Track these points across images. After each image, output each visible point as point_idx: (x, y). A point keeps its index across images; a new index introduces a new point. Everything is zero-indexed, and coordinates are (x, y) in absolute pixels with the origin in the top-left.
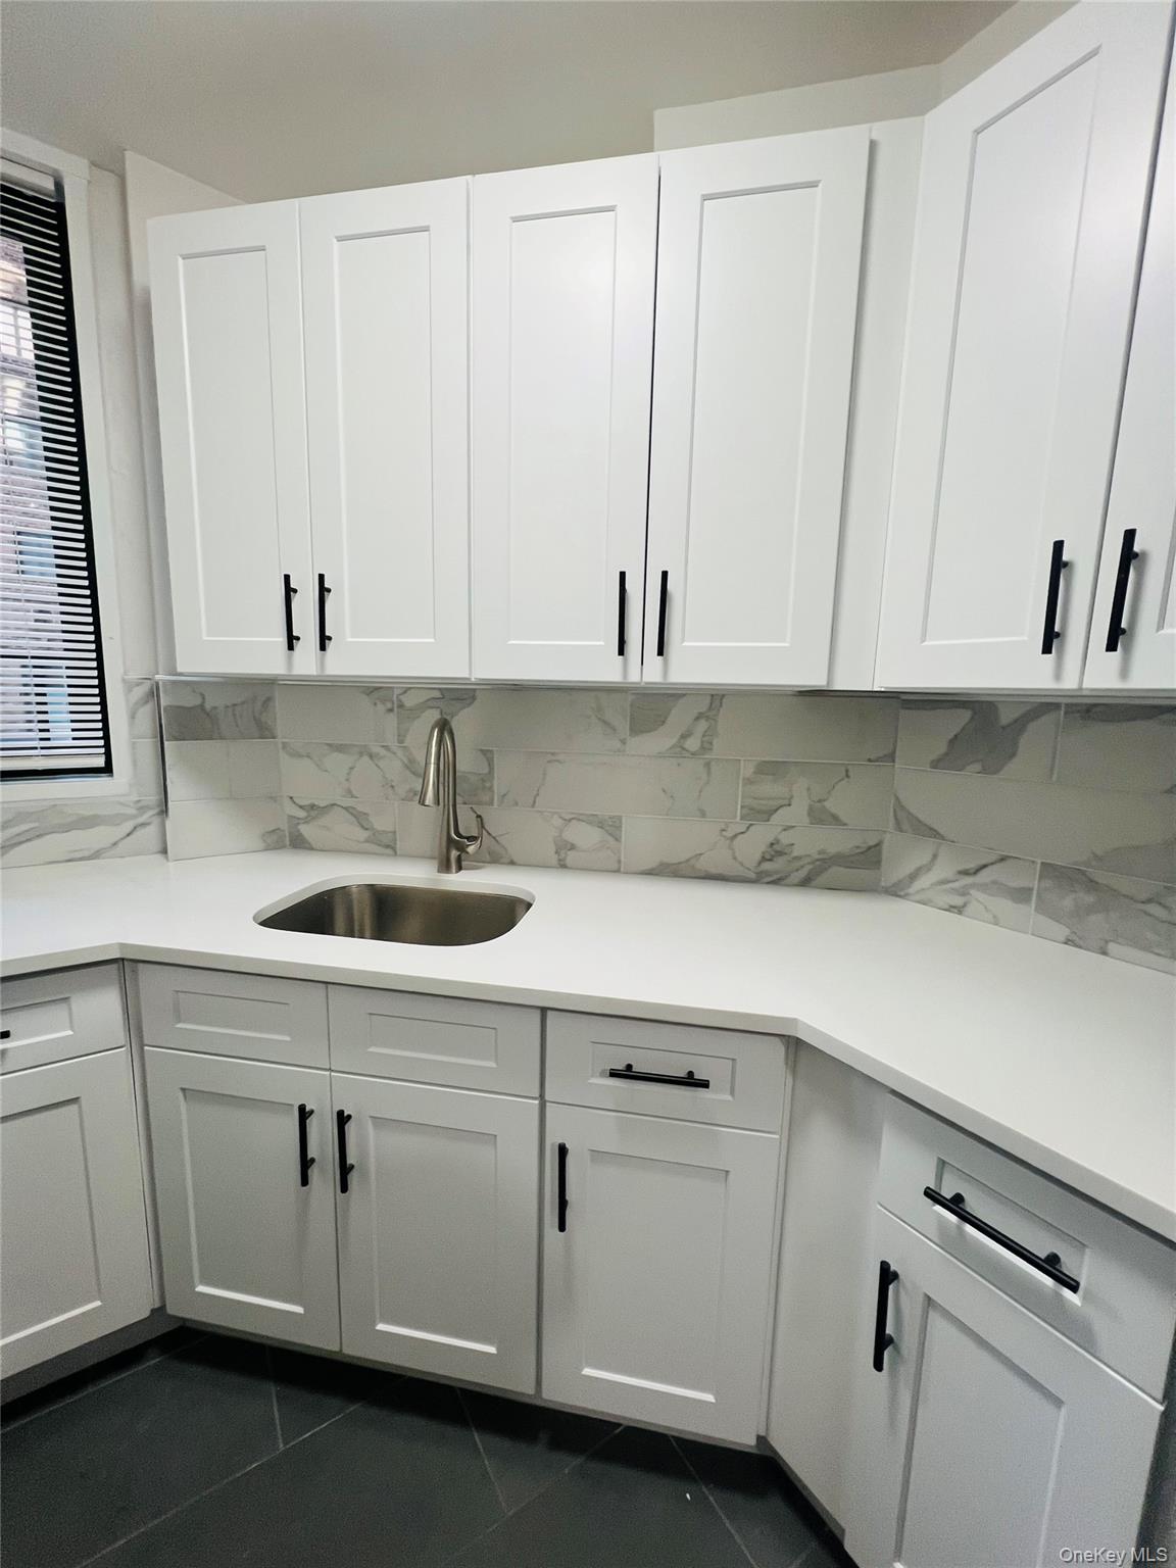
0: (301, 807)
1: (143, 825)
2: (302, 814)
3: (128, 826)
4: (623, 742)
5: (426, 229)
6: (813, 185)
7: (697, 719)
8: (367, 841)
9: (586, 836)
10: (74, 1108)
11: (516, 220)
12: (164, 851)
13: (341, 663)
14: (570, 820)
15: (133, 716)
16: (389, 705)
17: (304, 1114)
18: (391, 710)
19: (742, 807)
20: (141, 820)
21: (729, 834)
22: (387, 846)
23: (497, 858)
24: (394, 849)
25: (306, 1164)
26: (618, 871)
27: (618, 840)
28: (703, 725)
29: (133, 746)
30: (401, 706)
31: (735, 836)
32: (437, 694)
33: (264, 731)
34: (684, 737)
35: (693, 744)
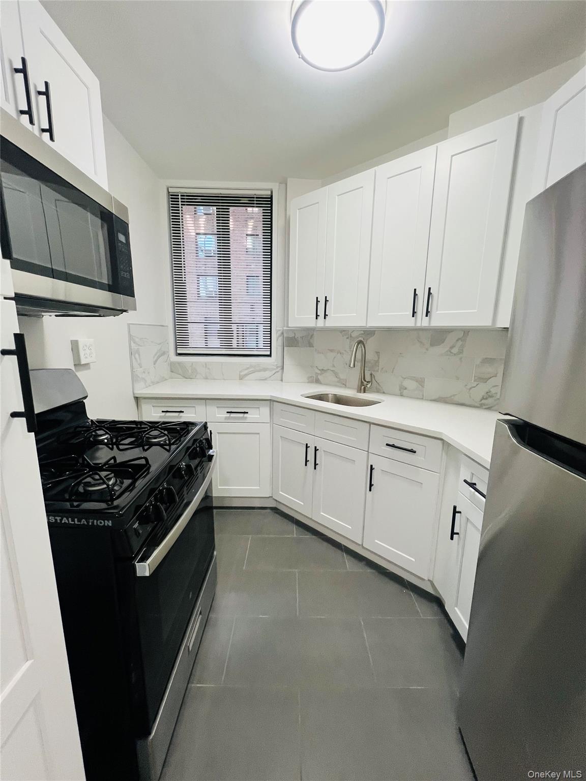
0: (319, 370)
1: (277, 372)
2: (319, 372)
3: (274, 372)
4: (427, 349)
5: (362, 187)
6: (495, 141)
7: (457, 340)
8: (338, 382)
9: (411, 385)
10: (258, 436)
11: (388, 178)
12: (282, 380)
13: (330, 323)
14: (405, 378)
15: (277, 340)
16: (347, 336)
17: (307, 447)
18: (348, 338)
19: (475, 376)
20: (277, 370)
21: (469, 387)
22: (344, 385)
23: (378, 391)
24: (346, 385)
25: (306, 461)
26: (423, 399)
27: (423, 386)
28: (460, 343)
29: (277, 348)
30: (351, 336)
31: (471, 388)
32: (362, 332)
33: (311, 345)
34: (452, 347)
35: (455, 350)
